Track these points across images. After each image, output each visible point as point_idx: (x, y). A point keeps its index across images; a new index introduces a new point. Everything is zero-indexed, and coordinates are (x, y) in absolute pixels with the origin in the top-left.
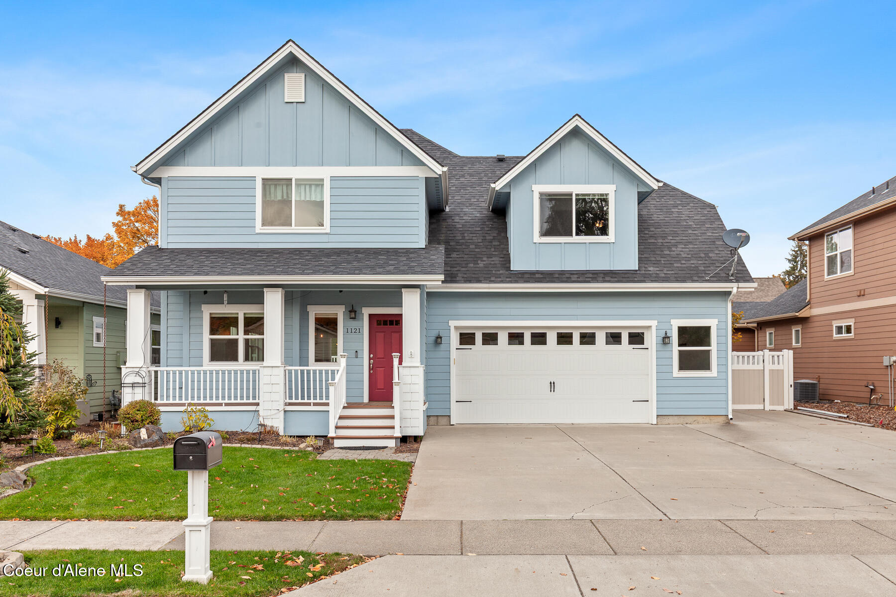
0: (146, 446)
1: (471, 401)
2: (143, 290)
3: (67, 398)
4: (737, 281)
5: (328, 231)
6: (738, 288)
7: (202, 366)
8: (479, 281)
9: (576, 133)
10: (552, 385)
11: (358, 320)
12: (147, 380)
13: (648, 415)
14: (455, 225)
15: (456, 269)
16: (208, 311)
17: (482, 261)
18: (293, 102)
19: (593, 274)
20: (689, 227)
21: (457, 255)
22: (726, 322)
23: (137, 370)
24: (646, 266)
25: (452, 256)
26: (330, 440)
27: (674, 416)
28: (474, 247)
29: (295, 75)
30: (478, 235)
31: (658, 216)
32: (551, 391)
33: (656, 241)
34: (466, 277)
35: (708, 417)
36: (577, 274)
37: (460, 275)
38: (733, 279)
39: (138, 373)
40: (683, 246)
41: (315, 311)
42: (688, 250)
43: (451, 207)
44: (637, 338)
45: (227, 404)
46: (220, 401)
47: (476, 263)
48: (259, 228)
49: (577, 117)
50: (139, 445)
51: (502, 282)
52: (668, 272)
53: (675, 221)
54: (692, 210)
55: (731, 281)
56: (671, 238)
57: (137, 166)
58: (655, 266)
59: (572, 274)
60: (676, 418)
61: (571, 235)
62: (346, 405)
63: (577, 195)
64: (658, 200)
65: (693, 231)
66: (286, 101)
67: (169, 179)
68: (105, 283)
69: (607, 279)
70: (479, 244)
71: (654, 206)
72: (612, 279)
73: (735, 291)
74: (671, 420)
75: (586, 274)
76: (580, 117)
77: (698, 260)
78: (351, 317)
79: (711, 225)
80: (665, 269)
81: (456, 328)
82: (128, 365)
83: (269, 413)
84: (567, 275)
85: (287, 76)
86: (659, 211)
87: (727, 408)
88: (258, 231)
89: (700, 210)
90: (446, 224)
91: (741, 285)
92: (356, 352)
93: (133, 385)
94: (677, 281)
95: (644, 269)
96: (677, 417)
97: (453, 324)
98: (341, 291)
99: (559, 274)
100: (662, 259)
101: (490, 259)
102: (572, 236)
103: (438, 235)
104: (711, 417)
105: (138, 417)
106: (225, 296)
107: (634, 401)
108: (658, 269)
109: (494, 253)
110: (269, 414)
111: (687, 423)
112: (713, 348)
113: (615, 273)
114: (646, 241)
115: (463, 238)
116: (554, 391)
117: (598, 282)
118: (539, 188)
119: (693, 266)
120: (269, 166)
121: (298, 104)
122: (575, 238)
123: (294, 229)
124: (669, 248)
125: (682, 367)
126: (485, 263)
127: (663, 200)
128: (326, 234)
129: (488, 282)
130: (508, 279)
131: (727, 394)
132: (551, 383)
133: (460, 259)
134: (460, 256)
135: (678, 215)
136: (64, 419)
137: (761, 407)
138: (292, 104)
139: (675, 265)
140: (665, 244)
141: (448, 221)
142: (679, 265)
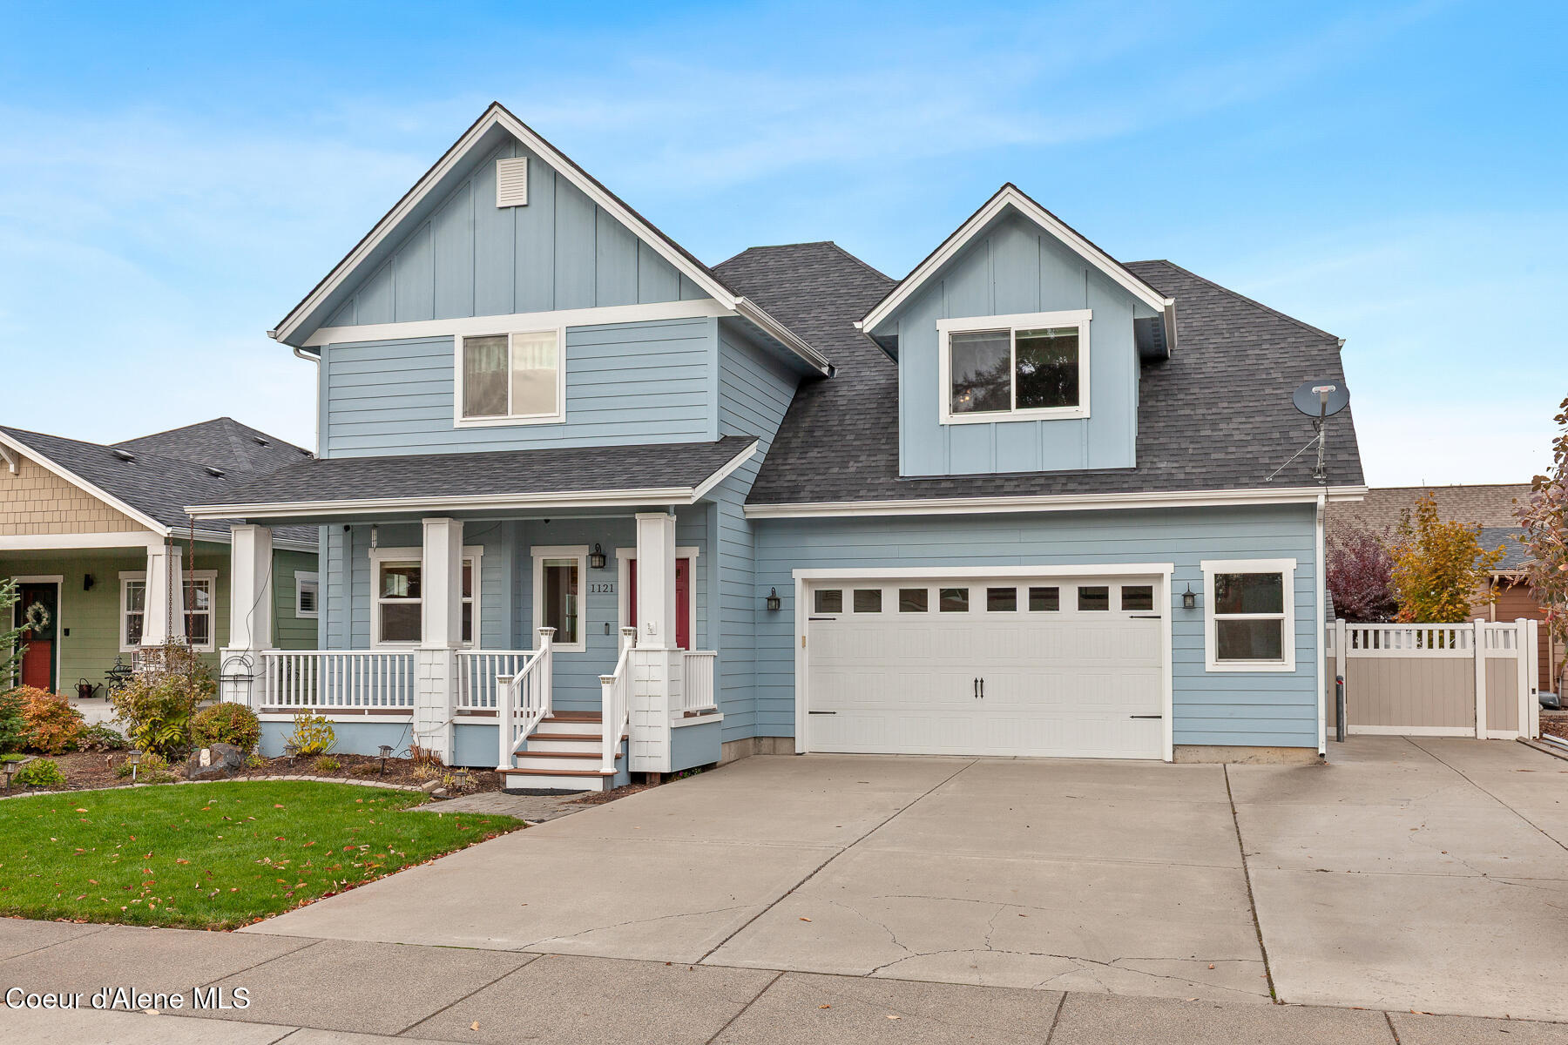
0: (203, 777)
1: (834, 713)
2: (253, 527)
3: (168, 698)
4: (1329, 483)
5: (563, 420)
6: (1327, 496)
7: (368, 648)
8: (836, 497)
9: (1011, 219)
10: (979, 685)
11: (609, 571)
12: (256, 671)
13: (1157, 744)
14: (837, 401)
15: (806, 478)
16: (378, 557)
17: (856, 462)
18: (509, 207)
19: (1047, 478)
20: (1269, 382)
21: (819, 452)
22: (1314, 564)
23: (241, 654)
24: (1155, 460)
25: (808, 455)
26: (501, 776)
27: (1210, 748)
28: (852, 437)
29: (511, 162)
30: (868, 417)
31: (1216, 365)
32: (976, 696)
33: (1192, 413)
34: (817, 492)
35: (1278, 751)
36: (1017, 479)
37: (808, 488)
38: (1320, 480)
39: (242, 660)
40: (1244, 420)
41: (542, 556)
42: (1250, 426)
43: (841, 371)
44: (1139, 598)
45: (371, 712)
46: (361, 706)
47: (844, 465)
48: (459, 420)
49: (1009, 189)
50: (192, 776)
51: (876, 498)
52: (1194, 471)
53: (1246, 373)
54: (1289, 350)
55: (1316, 483)
56: (1226, 405)
57: (277, 328)
58: (1173, 458)
59: (1007, 480)
60: (1213, 751)
61: (1008, 408)
62: (550, 715)
63: (1017, 333)
64: (1227, 335)
65: (1274, 389)
66: (500, 204)
67: (332, 347)
68: (191, 517)
69: (1071, 486)
70: (864, 432)
71: (1215, 346)
72: (1080, 487)
73: (1321, 501)
74: (1202, 754)
75: (1034, 478)
76: (1014, 187)
77: (1263, 445)
78: (594, 565)
79: (1315, 375)
80: (1191, 464)
81: (808, 582)
82: (232, 646)
83: (427, 727)
84: (998, 483)
85: (500, 164)
86: (1222, 355)
87: (1316, 734)
88: (457, 424)
89: (1303, 349)
90: (823, 399)
91: (1333, 490)
92: (606, 624)
93: (236, 679)
94: (1206, 486)
95: (1149, 465)
96: (1213, 749)
97: (799, 574)
98: (547, 521)
99: (985, 480)
100: (1192, 446)
101: (873, 459)
102: (1010, 409)
103: (800, 420)
104: (1285, 751)
105: (214, 731)
106: (374, 533)
107: (1132, 717)
108: (1175, 465)
109: (883, 447)
110: (428, 729)
111: (1235, 762)
112: (1288, 616)
113: (1091, 476)
114: (1175, 414)
115: (841, 423)
116: (982, 696)
117: (1051, 492)
118: (947, 326)
119: (1249, 456)
120: (474, 316)
121: (517, 209)
122: (1016, 414)
123: (511, 419)
124: (1214, 426)
125: (1224, 653)
126: (860, 465)
127: (1236, 334)
128: (560, 424)
129: (851, 498)
130: (889, 493)
131: (1315, 706)
132: (976, 681)
133: (821, 460)
134: (823, 455)
135: (1255, 362)
136: (163, 731)
137: (1469, 732)
138: (508, 210)
139: (1213, 456)
140: (1209, 417)
141: (826, 394)
142: (1221, 456)
